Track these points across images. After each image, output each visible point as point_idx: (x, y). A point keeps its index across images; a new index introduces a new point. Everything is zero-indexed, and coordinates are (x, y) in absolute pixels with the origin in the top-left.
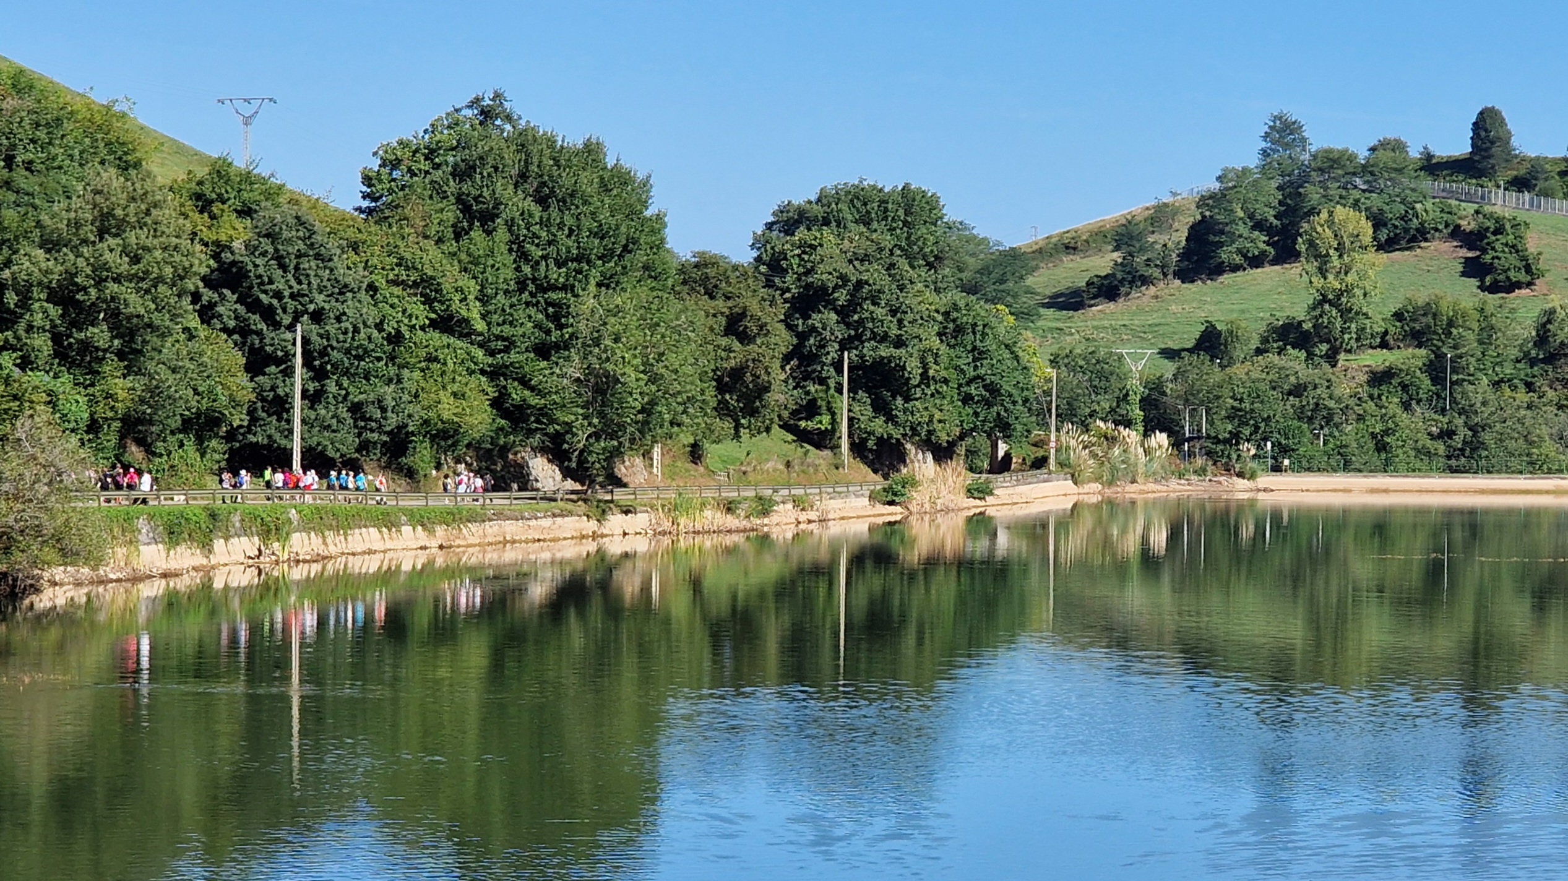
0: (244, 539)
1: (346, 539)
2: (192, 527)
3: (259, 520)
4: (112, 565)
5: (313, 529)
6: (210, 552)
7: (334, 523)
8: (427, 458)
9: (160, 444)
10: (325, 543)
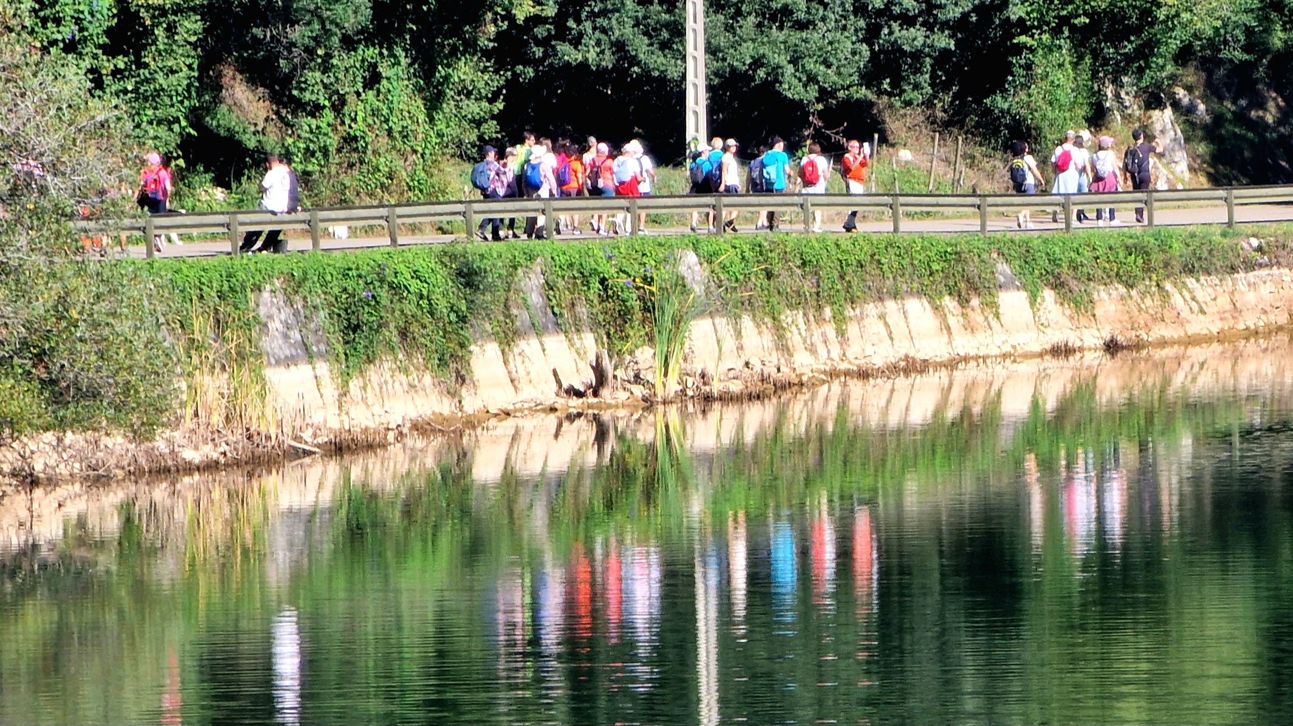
0: (555, 342)
1: (841, 333)
2: (410, 308)
3: (596, 285)
4: (189, 423)
5: (749, 305)
6: (461, 379)
7: (808, 287)
8: (1065, 96)
9: (314, 76)
10: (783, 347)
